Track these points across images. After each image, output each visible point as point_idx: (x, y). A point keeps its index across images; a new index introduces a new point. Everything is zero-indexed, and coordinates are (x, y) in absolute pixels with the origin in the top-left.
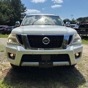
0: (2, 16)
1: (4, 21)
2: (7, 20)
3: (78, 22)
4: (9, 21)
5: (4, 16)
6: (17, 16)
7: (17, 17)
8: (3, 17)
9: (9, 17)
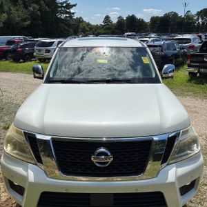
0: (11, 10)
1: (17, 24)
2: (25, 20)
3: (200, 21)
4: (28, 23)
5: (17, 10)
6: (48, 10)
7: (48, 12)
8: (13, 11)
9: (29, 11)
